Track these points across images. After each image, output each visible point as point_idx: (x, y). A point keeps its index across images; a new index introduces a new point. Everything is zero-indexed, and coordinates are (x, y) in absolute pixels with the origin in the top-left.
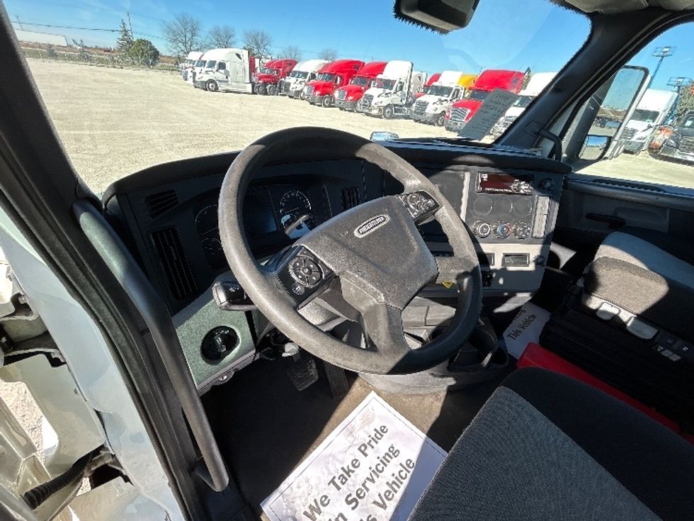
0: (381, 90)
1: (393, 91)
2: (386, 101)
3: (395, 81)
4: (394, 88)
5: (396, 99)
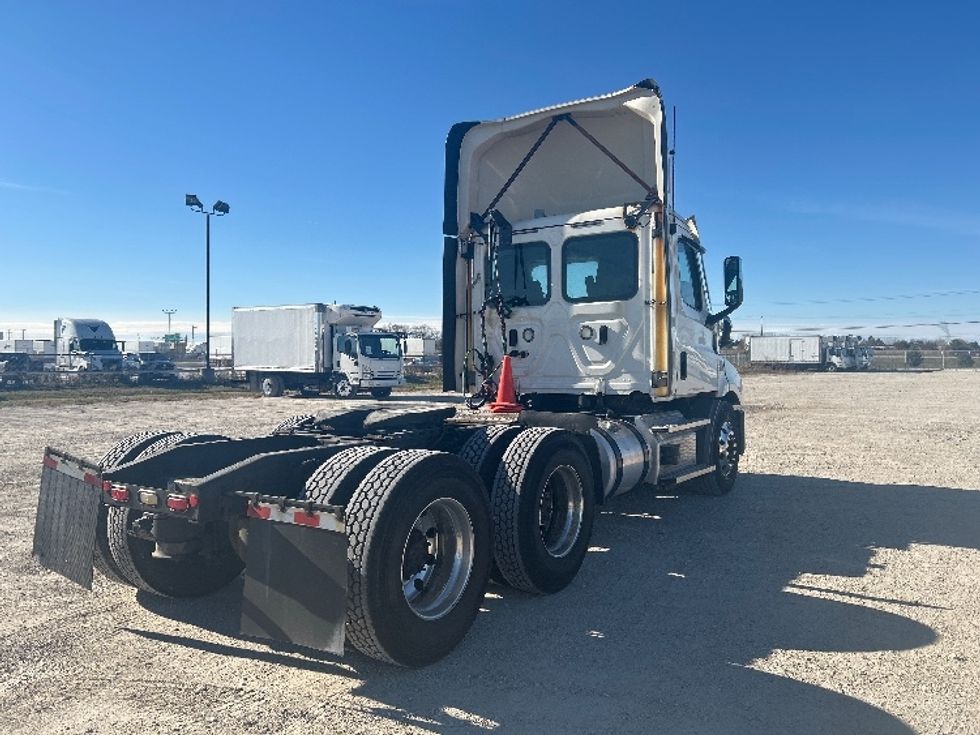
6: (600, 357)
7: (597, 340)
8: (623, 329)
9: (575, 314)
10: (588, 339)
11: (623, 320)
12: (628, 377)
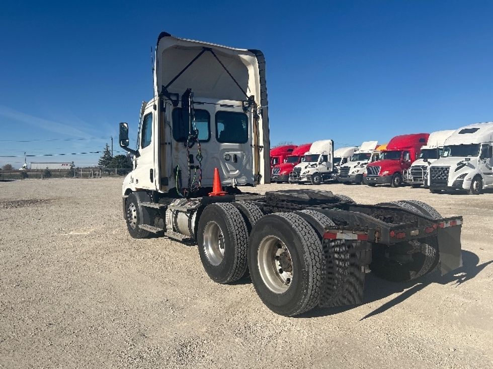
0: (307, 164)
1: (317, 163)
2: (312, 171)
3: (319, 155)
4: (319, 160)
5: (322, 168)
6: (234, 169)
7: (233, 161)
8: (243, 156)
9: (222, 148)
10: (229, 160)
11: (242, 152)
12: (244, 177)
